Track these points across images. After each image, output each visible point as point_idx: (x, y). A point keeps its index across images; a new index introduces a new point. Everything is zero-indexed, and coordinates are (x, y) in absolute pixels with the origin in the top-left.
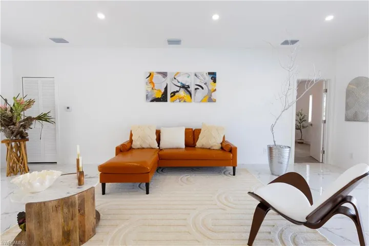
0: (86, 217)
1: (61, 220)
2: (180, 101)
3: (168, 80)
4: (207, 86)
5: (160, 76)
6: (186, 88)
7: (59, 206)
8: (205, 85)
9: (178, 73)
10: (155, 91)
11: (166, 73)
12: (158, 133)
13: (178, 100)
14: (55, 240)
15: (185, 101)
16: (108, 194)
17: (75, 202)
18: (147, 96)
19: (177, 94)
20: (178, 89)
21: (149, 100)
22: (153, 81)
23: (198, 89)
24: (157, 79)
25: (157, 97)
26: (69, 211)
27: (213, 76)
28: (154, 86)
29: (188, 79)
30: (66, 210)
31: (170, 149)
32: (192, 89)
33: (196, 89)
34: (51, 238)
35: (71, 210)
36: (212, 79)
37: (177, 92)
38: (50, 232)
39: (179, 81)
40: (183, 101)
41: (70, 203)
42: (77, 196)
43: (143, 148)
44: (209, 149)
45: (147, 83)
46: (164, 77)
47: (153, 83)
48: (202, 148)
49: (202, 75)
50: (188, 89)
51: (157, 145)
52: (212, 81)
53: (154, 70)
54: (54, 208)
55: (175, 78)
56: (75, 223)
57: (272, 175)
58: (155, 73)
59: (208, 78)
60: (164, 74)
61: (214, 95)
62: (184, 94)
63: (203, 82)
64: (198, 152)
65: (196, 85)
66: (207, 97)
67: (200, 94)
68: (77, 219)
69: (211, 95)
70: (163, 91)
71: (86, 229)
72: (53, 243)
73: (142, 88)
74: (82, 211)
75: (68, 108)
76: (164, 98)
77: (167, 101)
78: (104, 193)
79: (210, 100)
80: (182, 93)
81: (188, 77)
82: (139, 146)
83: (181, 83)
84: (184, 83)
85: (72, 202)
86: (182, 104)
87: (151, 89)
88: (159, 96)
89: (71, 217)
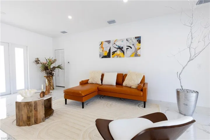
0: (38, 113)
1: (26, 111)
2: (117, 57)
3: (111, 45)
4: (134, 46)
5: (106, 43)
6: (121, 48)
7: (25, 105)
8: (133, 46)
9: (116, 40)
10: (104, 52)
11: (110, 41)
12: (103, 76)
13: (116, 56)
14: (24, 119)
15: (120, 57)
16: (68, 104)
17: (32, 104)
18: (100, 55)
19: (115, 53)
20: (116, 49)
21: (101, 57)
22: (103, 46)
23: (128, 48)
24: (105, 45)
25: (105, 55)
26: (29, 108)
27: (138, 39)
28: (103, 49)
29: (122, 43)
30: (28, 107)
31: (107, 85)
32: (125, 49)
33: (127, 49)
34: (22, 118)
35: (30, 107)
36: (137, 41)
37: (116, 51)
38: (22, 115)
39: (117, 45)
40: (119, 57)
41: (30, 104)
42: (33, 102)
43: (93, 83)
44: (130, 87)
45: (100, 48)
46: (109, 44)
47: (103, 48)
48: (126, 87)
49: (131, 39)
50: (122, 49)
51: (101, 82)
52: (138, 42)
53: (104, 40)
54: (24, 105)
55: (115, 43)
56: (32, 114)
57: (179, 114)
58: (104, 42)
59: (135, 41)
60: (109, 42)
61: (139, 52)
62: (119, 53)
63: (131, 43)
64: (124, 89)
65: (127, 46)
66: (134, 53)
67: (130, 52)
68: (33, 112)
69: (137, 52)
70: (108, 51)
71: (38, 118)
72: (23, 120)
73: (97, 51)
74: (36, 109)
75: (69, 62)
76: (108, 56)
77: (110, 57)
78: (66, 104)
79: (136, 55)
80: (119, 52)
81: (122, 42)
82: (91, 82)
83: (118, 46)
84: (119, 45)
85: (31, 104)
86: (119, 58)
87: (102, 51)
88: (106, 54)
89: (30, 111)
